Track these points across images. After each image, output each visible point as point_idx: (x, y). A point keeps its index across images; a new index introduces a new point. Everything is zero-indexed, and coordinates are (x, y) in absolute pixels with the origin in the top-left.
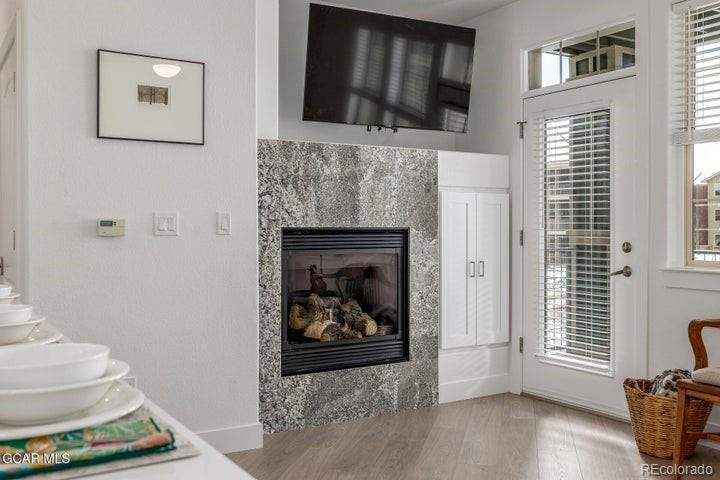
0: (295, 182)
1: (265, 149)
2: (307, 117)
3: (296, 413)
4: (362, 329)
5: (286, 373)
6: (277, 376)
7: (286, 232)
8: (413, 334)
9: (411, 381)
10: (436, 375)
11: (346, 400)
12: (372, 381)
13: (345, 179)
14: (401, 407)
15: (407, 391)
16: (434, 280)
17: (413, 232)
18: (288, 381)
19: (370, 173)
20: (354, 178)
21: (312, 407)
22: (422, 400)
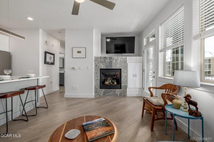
0: (102, 62)
1: (96, 59)
2: (106, 53)
3: (102, 94)
4: (114, 84)
5: (100, 88)
6: (99, 89)
7: (101, 69)
8: (122, 85)
9: (121, 92)
10: (126, 92)
11: (110, 93)
12: (114, 91)
13: (110, 62)
14: (120, 96)
15: (121, 94)
16: (126, 77)
17: (122, 69)
18: (101, 90)
19: (114, 61)
20: (111, 61)
21: (104, 94)
22: (124, 95)
